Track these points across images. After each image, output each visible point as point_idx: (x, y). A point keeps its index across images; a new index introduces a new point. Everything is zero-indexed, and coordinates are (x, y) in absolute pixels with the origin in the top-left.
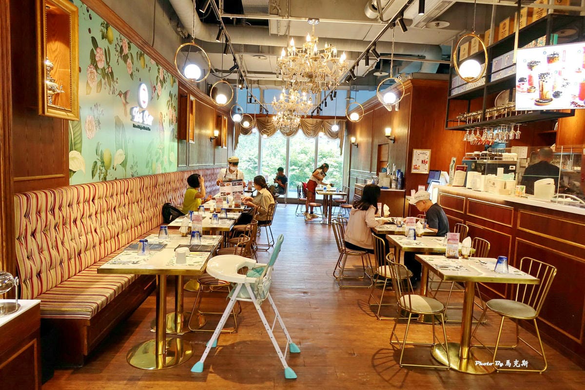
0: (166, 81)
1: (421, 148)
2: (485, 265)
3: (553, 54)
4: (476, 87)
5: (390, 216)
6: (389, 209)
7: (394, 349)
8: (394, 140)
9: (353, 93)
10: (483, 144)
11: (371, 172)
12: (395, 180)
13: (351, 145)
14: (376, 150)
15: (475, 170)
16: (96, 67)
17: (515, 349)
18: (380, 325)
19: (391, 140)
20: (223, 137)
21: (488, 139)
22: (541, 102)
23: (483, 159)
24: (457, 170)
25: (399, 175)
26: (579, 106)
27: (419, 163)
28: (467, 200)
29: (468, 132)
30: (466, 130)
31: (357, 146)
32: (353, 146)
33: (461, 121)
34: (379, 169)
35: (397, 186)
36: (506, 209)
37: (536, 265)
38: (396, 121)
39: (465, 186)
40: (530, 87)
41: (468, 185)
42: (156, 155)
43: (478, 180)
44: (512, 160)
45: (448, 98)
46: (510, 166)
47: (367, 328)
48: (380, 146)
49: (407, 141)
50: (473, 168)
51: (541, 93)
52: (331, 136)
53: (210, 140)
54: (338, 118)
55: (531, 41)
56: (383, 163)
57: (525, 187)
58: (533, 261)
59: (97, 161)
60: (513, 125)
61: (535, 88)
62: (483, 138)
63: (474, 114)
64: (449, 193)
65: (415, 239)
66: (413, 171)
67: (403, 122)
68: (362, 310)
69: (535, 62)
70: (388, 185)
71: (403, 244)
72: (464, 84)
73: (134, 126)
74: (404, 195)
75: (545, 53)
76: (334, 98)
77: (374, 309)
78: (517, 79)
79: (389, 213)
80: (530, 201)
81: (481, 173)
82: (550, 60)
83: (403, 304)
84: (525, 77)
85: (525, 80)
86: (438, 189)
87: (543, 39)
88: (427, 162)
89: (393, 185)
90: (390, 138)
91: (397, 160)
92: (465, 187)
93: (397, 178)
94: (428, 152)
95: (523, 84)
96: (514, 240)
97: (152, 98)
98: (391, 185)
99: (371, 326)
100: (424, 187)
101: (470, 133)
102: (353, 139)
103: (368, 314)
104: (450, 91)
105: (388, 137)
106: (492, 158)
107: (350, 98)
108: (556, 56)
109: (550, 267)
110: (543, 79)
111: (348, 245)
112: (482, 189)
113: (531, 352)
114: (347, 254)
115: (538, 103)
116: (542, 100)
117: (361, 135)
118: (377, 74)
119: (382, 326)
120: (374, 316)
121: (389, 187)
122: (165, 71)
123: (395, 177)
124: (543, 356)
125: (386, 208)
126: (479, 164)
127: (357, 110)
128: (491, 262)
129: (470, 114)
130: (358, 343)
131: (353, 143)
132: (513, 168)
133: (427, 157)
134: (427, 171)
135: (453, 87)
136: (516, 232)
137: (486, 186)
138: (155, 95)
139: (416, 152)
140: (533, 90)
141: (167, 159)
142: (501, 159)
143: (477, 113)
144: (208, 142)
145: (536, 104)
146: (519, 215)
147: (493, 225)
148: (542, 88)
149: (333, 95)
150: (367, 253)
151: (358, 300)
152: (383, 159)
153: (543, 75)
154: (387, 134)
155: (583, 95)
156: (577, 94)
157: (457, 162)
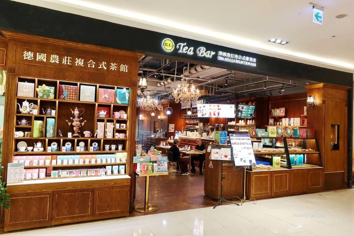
8: (162, 121)
10: (191, 123)
11: (151, 131)
14: (153, 124)
19: (160, 120)
24: (184, 131)
26: (210, 117)
27: (171, 129)
28: (187, 139)
31: (142, 121)
33: (184, 116)
34: (155, 131)
35: (164, 137)
38: (162, 114)
39: (186, 135)
41: (187, 135)
43: (190, 134)
45: (180, 109)
46: (197, 130)
48: (155, 122)
49: (167, 121)
50: (188, 130)
60: (197, 119)
61: (201, 112)
64: (182, 138)
66: (169, 131)
69: (201, 107)
70: (160, 136)
74: (166, 140)
78: (198, 110)
81: (190, 132)
82: (204, 107)
88: (173, 128)
91: (162, 127)
93: (164, 134)
94: (174, 125)
100: (173, 137)
106: (193, 128)
112: (191, 136)
115: (202, 116)
117: (144, 117)
126: (190, 129)
134: (173, 131)
135: (181, 106)
139: (170, 125)
142: (195, 128)
148: (203, 112)
152: (156, 127)
153: (203, 110)
154: (159, 118)
155: (210, 114)
156: (209, 114)
157: (184, 129)
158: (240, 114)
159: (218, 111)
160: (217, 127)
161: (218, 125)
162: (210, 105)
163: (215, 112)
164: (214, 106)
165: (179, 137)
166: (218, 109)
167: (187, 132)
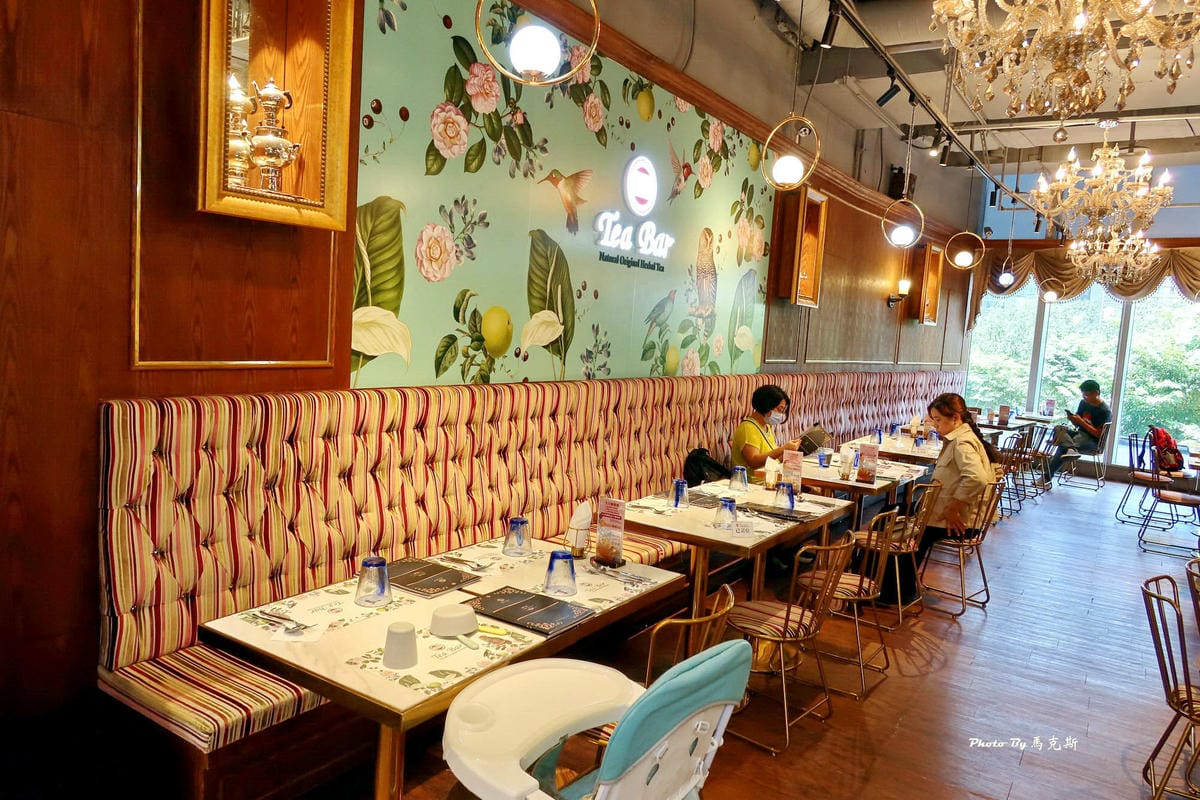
0: (733, 155)
16: (467, 111)
20: (927, 298)
42: (682, 329)
53: (885, 304)
59: (458, 335)
73: (604, 257)
97: (675, 193)
122: (729, 130)
138: (688, 187)
141: (724, 343)
144: (878, 308)
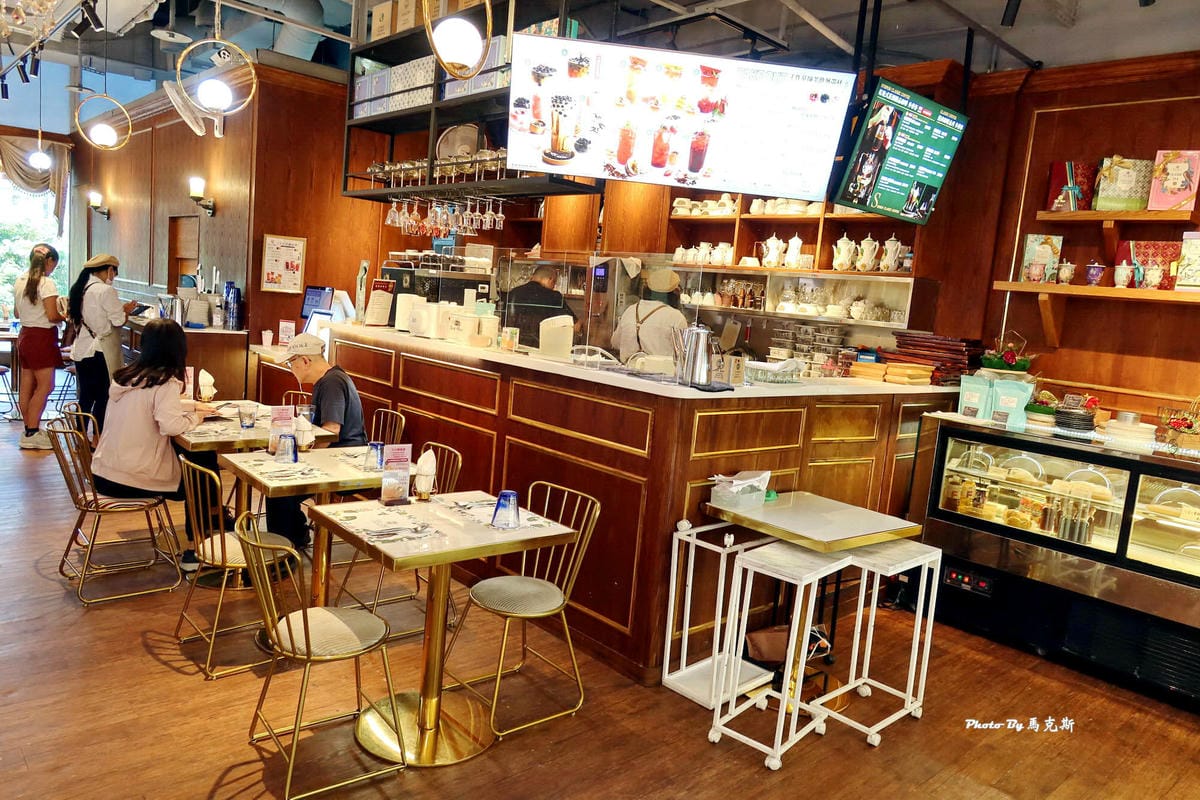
1: (284, 232)
2: (467, 511)
3: (579, 57)
4: (413, 106)
5: (216, 398)
6: (213, 381)
7: (262, 759)
8: (214, 210)
9: (89, 78)
10: (428, 235)
11: (151, 281)
12: (221, 306)
13: (90, 212)
14: (163, 232)
15: (411, 290)
17: (519, 673)
18: (215, 694)
19: (206, 207)
21: (439, 226)
22: (553, 157)
23: (427, 267)
24: (375, 289)
25: (231, 295)
26: (618, 173)
27: (280, 269)
28: (398, 356)
29: (394, 205)
30: (392, 202)
31: (109, 215)
32: (95, 214)
33: (378, 180)
34: (175, 279)
35: (225, 322)
36: (485, 378)
37: (557, 495)
38: (217, 164)
39: (391, 323)
40: (535, 121)
41: (399, 323)
43: (424, 314)
44: (481, 272)
45: (348, 123)
46: (480, 286)
47: (179, 714)
48: (174, 221)
49: (247, 214)
50: (406, 285)
51: (555, 137)
52: (28, 183)
54: (46, 136)
55: (529, 25)
56: (185, 263)
57: (518, 330)
58: (552, 488)
60: (491, 199)
61: (544, 125)
62: (428, 223)
63: (407, 166)
64: (355, 339)
65: (296, 460)
66: (266, 287)
67: (235, 167)
68: (159, 660)
69: (547, 69)
70: (203, 319)
71: (270, 478)
72: (383, 97)
74: (245, 344)
75: (565, 51)
76: (31, 77)
77: (193, 650)
78: (512, 100)
79: (215, 391)
80: (533, 360)
81: (425, 299)
82: (575, 68)
83: (287, 644)
84: (527, 98)
85: (527, 105)
86: (331, 330)
87: (552, 25)
88: (297, 266)
89: (217, 320)
90: (202, 202)
91: (222, 257)
92: (394, 326)
93: (227, 303)
94: (299, 245)
95: (523, 113)
96: (501, 440)
98: (210, 320)
99: (190, 705)
100: (292, 325)
101: (399, 209)
102: (95, 198)
103: (178, 670)
104: (352, 108)
105: (198, 199)
106: (446, 268)
107: (80, 87)
108: (584, 63)
109: (583, 497)
110: (560, 109)
111: (103, 486)
112: (432, 334)
113: (547, 671)
114: (100, 511)
115: (549, 158)
116: (555, 154)
117: (118, 190)
118: (160, 34)
119: (223, 695)
120: (197, 672)
121: (206, 324)
123: (220, 301)
124: (577, 680)
125: (206, 379)
126: (420, 278)
127: (112, 117)
128: (479, 502)
129: (398, 166)
130: (156, 773)
131: (96, 208)
132: (484, 288)
133: (296, 254)
134: (298, 287)
135: (357, 98)
136: (505, 426)
137: (440, 328)
139: (271, 242)
140: (540, 129)
142: (461, 270)
143: (414, 164)
145: (545, 161)
146: (512, 391)
147: (457, 412)
148: (557, 127)
149: (31, 67)
150: (161, 502)
151: (143, 634)
152: (183, 253)
153: (558, 101)
154: (194, 193)
155: (624, 154)
156: (615, 149)
157: (372, 272)
158: (868, 169)
159: (701, 122)
160: (601, 272)
161: (605, 266)
162: (635, 62)
163: (666, 137)
164: (673, 73)
165: (333, 334)
166: (705, 107)
167: (403, 299)
